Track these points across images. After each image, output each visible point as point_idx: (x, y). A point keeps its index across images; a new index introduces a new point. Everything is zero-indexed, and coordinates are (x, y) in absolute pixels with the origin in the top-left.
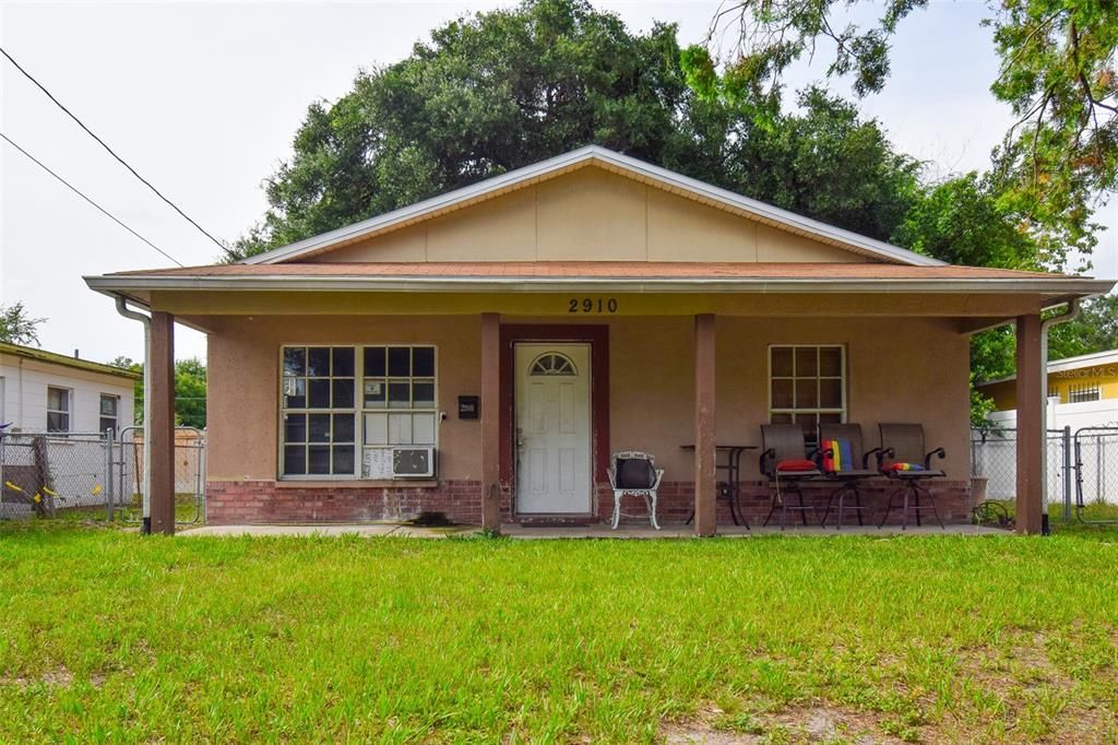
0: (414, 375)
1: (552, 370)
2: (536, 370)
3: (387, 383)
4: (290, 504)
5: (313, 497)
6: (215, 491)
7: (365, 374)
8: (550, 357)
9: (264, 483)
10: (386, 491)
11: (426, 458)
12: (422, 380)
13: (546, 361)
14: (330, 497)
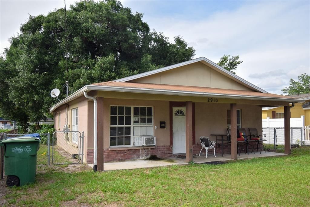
0: (147, 115)
1: (180, 114)
2: (176, 114)
3: (140, 117)
4: (114, 155)
5: (120, 152)
6: (90, 152)
7: (134, 115)
8: (179, 110)
9: (106, 149)
10: (141, 150)
11: (154, 140)
12: (149, 116)
13: (178, 112)
14: (125, 152)
